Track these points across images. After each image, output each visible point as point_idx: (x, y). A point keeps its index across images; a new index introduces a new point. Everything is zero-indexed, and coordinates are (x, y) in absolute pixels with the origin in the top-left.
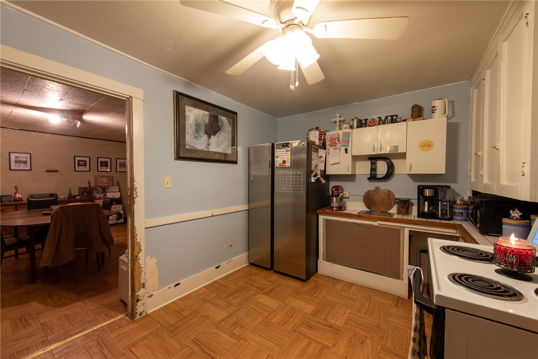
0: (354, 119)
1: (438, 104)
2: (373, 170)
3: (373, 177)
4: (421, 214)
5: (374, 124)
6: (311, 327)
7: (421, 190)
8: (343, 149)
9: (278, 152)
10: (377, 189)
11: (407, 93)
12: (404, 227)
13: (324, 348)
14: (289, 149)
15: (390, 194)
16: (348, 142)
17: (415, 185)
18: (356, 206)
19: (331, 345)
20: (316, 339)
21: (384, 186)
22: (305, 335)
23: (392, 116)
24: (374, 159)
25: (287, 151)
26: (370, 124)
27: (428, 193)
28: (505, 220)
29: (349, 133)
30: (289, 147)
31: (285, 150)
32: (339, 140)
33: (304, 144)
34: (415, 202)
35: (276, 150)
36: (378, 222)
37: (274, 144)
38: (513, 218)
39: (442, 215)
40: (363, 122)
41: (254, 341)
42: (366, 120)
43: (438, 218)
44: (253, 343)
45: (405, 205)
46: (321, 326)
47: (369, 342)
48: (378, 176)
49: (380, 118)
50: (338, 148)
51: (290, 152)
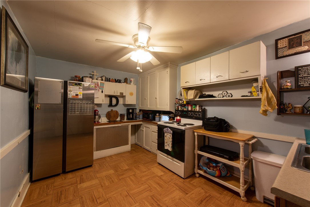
0: (103, 76)
1: (132, 79)
2: (111, 101)
3: (111, 105)
4: (128, 119)
5: (113, 81)
6: (122, 175)
7: (128, 110)
8: (101, 90)
9: (70, 88)
10: (112, 110)
11: (122, 72)
12: (129, 124)
13: (134, 175)
14: (82, 87)
15: (117, 112)
16: (103, 87)
17: (126, 108)
18: (104, 120)
19: (134, 173)
20: (129, 175)
21: (114, 109)
22: (125, 178)
23: (120, 80)
24: (111, 97)
25: (79, 88)
26: (112, 81)
27: (131, 111)
28: (156, 116)
29: (104, 83)
30: (81, 86)
31: (78, 87)
32: (98, 85)
33: (93, 86)
34: (126, 115)
35: (69, 86)
36: (121, 124)
37: (67, 82)
38: (157, 116)
39: (135, 118)
40: (108, 79)
41: (113, 195)
42: (110, 79)
43: (134, 119)
44: (115, 195)
45: (122, 116)
46: (124, 172)
47: (139, 165)
48: (113, 105)
49: (115, 79)
50: (98, 90)
51: (82, 89)
